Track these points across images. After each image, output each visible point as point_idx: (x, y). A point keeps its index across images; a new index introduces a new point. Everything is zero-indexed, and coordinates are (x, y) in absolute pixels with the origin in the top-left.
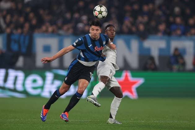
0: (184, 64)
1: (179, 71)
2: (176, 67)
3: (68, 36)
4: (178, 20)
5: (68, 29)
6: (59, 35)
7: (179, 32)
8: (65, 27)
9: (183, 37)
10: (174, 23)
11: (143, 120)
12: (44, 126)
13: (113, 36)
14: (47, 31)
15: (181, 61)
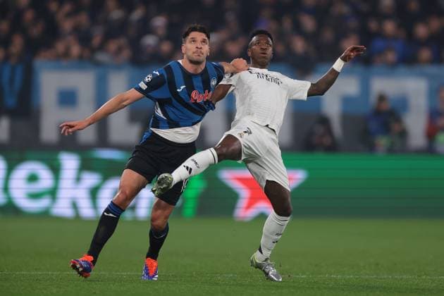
0: (403, 134)
1: (391, 150)
2: (383, 142)
3: (118, 67)
4: (389, 27)
5: (120, 50)
6: (98, 64)
7: (391, 56)
8: (113, 46)
9: (402, 70)
10: (380, 34)
11: (303, 274)
12: (60, 288)
13: (264, 57)
14: (66, 55)
15: (396, 127)
